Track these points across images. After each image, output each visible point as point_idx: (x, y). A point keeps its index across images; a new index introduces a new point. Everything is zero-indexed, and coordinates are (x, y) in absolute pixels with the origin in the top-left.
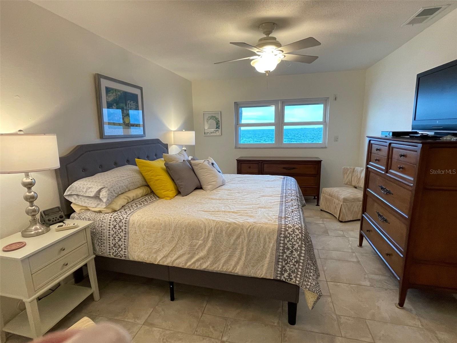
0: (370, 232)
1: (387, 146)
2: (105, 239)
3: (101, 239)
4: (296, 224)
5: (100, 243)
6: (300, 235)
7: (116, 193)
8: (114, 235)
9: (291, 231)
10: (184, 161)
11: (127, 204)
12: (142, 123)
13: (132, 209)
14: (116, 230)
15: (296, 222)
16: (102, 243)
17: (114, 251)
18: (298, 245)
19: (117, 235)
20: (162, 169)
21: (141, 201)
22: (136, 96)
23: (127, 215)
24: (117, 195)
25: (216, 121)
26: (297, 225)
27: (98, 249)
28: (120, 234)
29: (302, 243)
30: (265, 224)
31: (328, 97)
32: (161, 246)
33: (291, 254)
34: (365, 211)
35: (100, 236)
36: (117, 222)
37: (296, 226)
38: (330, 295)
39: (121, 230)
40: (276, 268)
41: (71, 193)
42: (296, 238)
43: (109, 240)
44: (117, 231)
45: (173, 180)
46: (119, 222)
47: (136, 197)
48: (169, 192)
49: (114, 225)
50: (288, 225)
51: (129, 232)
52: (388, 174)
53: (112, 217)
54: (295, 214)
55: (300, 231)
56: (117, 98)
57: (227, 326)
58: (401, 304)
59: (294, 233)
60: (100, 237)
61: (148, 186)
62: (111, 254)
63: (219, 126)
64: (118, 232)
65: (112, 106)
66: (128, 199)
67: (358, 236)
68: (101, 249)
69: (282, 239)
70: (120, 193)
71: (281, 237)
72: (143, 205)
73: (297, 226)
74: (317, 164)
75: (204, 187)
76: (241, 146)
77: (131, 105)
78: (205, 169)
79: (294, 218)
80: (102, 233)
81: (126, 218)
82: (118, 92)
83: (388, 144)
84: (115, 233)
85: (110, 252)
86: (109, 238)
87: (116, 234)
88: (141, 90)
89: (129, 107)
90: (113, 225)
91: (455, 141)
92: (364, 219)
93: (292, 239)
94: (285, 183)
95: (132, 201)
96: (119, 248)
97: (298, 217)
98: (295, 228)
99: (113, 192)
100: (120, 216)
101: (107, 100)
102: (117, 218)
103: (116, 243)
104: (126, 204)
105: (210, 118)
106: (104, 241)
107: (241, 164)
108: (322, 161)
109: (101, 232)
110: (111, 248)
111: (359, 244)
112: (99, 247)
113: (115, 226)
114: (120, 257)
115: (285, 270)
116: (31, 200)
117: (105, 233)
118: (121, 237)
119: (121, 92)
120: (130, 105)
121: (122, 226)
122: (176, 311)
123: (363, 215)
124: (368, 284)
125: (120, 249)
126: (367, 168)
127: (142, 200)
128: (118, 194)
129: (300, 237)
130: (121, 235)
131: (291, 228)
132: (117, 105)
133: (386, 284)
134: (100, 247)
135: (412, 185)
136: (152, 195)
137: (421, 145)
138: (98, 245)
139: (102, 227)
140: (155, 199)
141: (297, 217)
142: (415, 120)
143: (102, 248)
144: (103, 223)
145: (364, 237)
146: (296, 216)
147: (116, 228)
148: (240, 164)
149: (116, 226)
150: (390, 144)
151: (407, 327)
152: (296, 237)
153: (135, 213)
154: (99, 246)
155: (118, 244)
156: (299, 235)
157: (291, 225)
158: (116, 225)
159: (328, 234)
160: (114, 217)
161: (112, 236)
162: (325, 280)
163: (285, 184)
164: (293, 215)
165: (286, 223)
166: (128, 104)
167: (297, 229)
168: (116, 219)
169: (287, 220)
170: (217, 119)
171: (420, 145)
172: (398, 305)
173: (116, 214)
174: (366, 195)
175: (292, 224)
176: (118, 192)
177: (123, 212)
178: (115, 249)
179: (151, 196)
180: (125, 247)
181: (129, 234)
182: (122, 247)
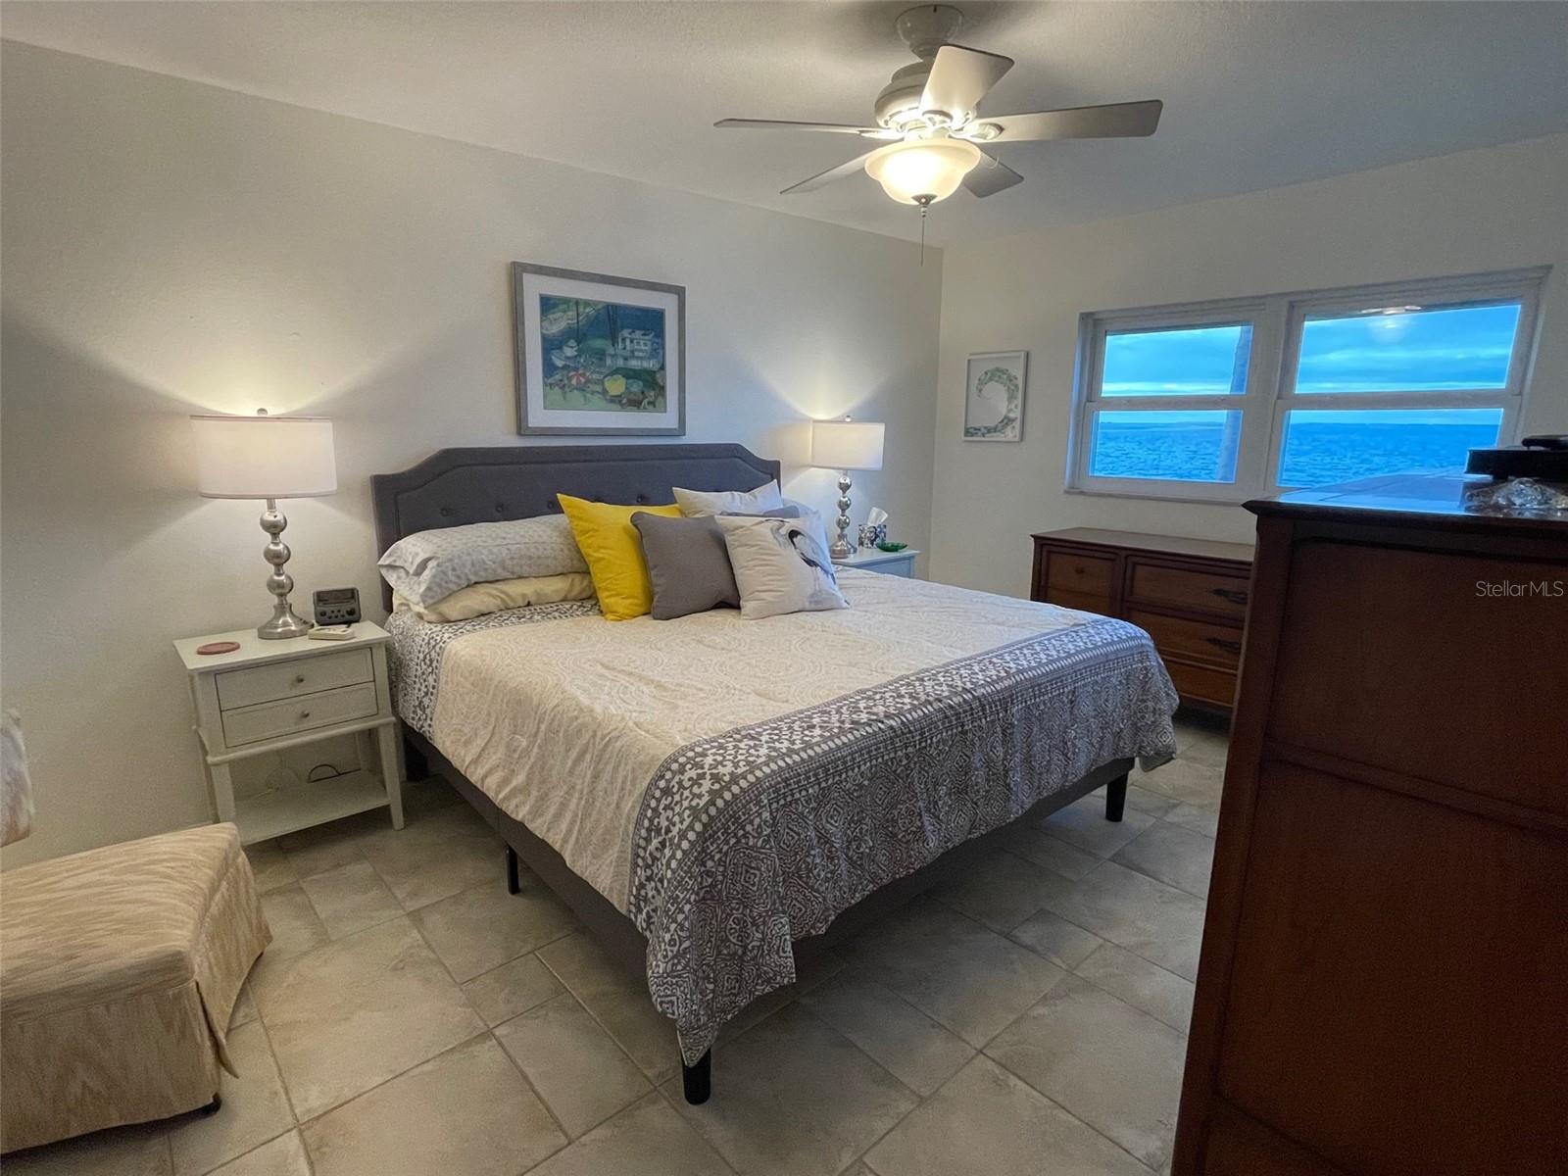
2: (410, 685)
11: (501, 612)
12: (676, 396)
14: (425, 667)
17: (418, 717)
19: (425, 681)
22: (657, 315)
23: (452, 635)
25: (1009, 388)
36: (430, 646)
39: (431, 670)
40: (629, 881)
41: (395, 561)
43: (415, 689)
44: (426, 670)
46: (432, 648)
47: (539, 598)
48: (620, 601)
49: (425, 653)
56: (581, 323)
62: (415, 723)
63: (1017, 406)
64: (427, 672)
65: (562, 348)
66: (507, 598)
69: (658, 794)
70: (477, 581)
71: (658, 787)
75: (743, 603)
76: (1097, 488)
77: (635, 341)
78: (753, 546)
81: (444, 643)
82: (585, 308)
87: (424, 677)
88: (679, 295)
89: (625, 348)
90: (423, 652)
96: (423, 714)
99: (450, 573)
100: (440, 634)
101: (545, 332)
102: (433, 638)
103: (421, 700)
104: (499, 610)
105: (989, 374)
106: (409, 689)
107: (1050, 552)
110: (415, 708)
113: (425, 657)
116: (278, 560)
117: (412, 669)
119: (600, 307)
120: (631, 342)
121: (434, 660)
125: (425, 717)
128: (468, 582)
132: (578, 345)
147: (426, 661)
148: (1044, 554)
155: (423, 702)
160: (430, 635)
161: (419, 680)
166: (624, 340)
168: (431, 640)
170: (1011, 380)
177: (457, 627)
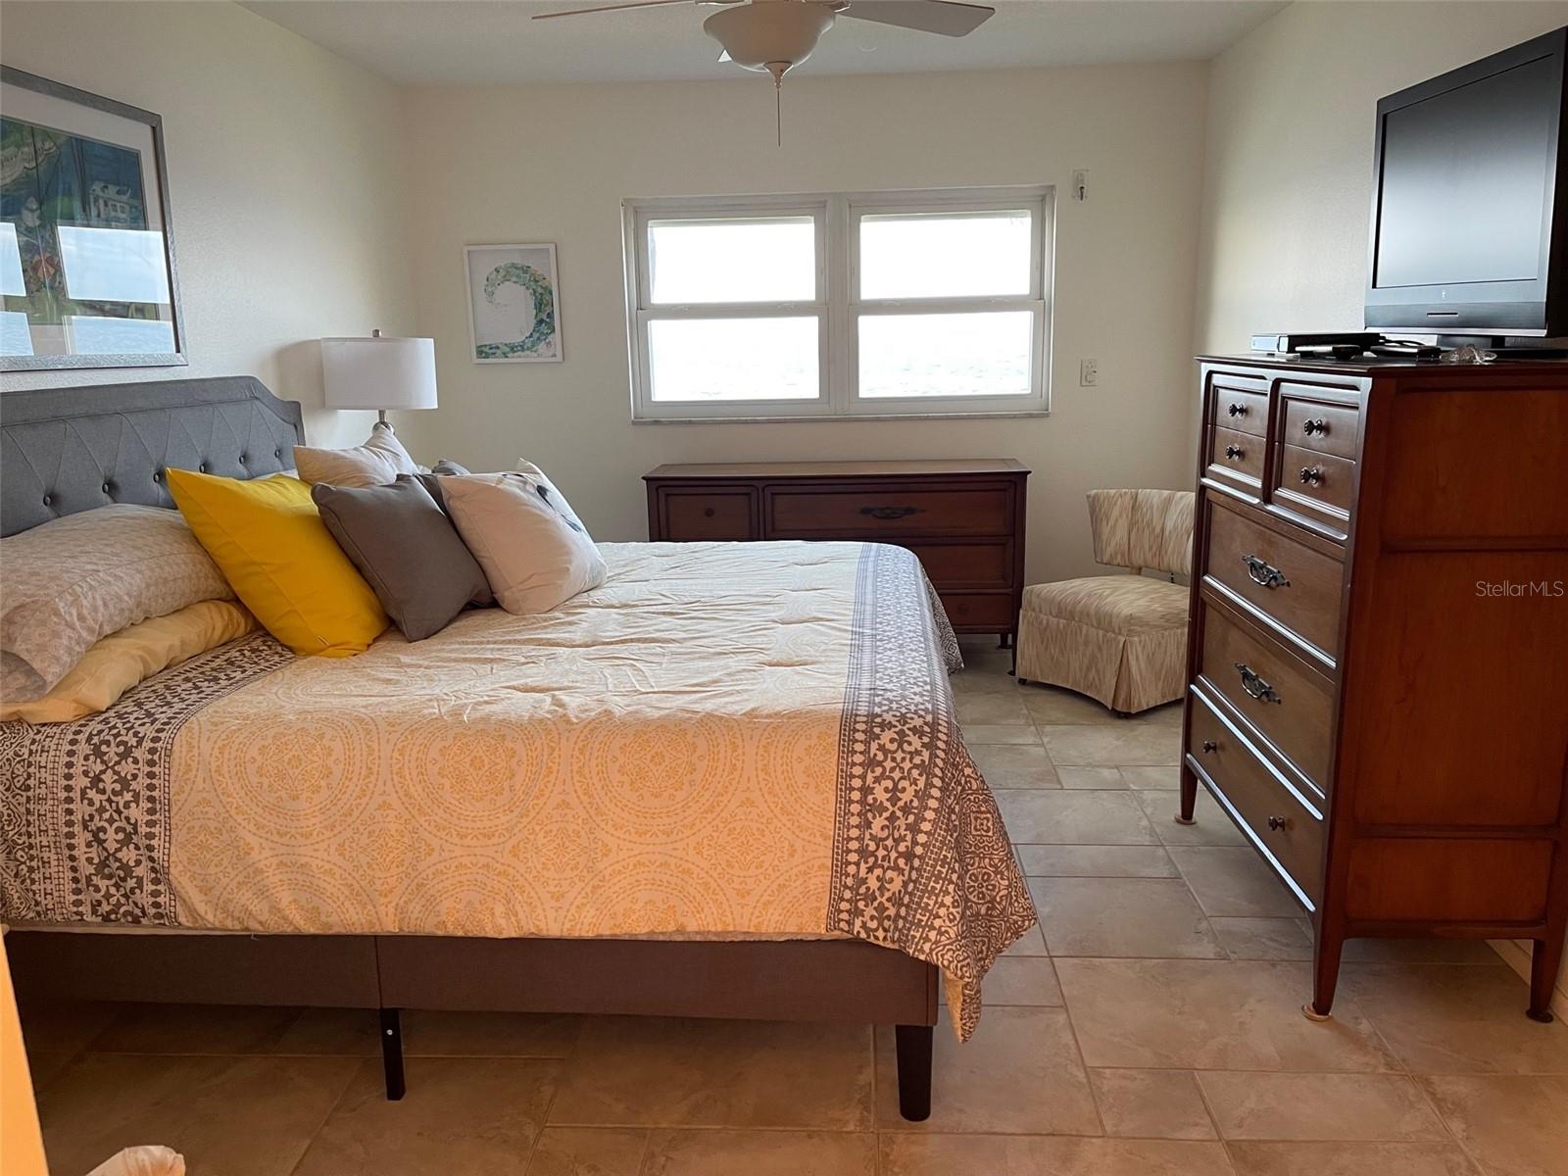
0: (1219, 751)
1: (1266, 395)
2: (52, 845)
3: (31, 847)
4: (916, 712)
5: (24, 863)
6: (926, 755)
7: (91, 630)
8: (97, 818)
9: (892, 741)
10: (400, 477)
11: (144, 684)
12: (168, 301)
13: (176, 699)
14: (105, 797)
15: (916, 705)
16: (34, 864)
17: (102, 893)
18: (916, 790)
19: (111, 821)
20: (303, 518)
21: (207, 668)
22: (131, 159)
23: (158, 725)
24: (94, 640)
25: (535, 291)
26: (916, 717)
27: (16, 896)
28: (125, 812)
29: (929, 785)
30: (790, 718)
31: (1051, 184)
32: (332, 850)
33: (888, 827)
34: (1200, 672)
35: (24, 830)
36: (105, 758)
37: (912, 719)
38: (1061, 1002)
39: (128, 796)
40: (835, 888)
42: (907, 765)
43: (71, 847)
44: (109, 801)
45: (358, 568)
46: (117, 759)
47: (183, 651)
49: (92, 775)
50: (880, 716)
51: (172, 802)
52: (1270, 508)
53: (82, 737)
54: (915, 678)
55: (926, 740)
56: (41, 169)
57: (653, 1155)
58: (1322, 1005)
59: (900, 746)
60: (24, 838)
61: (235, 600)
62: (85, 909)
63: (550, 315)
64: (114, 805)
65: (19, 213)
66: (146, 656)
67: (1176, 782)
68: (31, 894)
69: (858, 771)
70: (108, 630)
71: (854, 764)
72: (223, 683)
73: (918, 722)
74: (1010, 487)
75: (506, 596)
77: (110, 203)
79: (907, 693)
80: (31, 819)
81: (155, 740)
82: (43, 141)
83: (1271, 383)
84: (101, 810)
85: (78, 903)
86: (70, 835)
87: (106, 816)
88: (153, 128)
89: (99, 216)
90: (86, 773)
91: (1486, 364)
92: (1195, 700)
93: (892, 770)
94: (870, 569)
95: (165, 668)
96: (124, 880)
97: (927, 691)
98: (908, 729)
100: (123, 732)
102: (108, 743)
103: (107, 858)
104: (140, 682)
105: (502, 273)
106: (46, 855)
108: (1030, 472)
109: (28, 811)
110: (82, 885)
111: (1179, 812)
112: (23, 882)
113: (97, 780)
114: (130, 919)
115: (866, 893)
117: (49, 815)
118: (129, 829)
119: (61, 140)
120: (106, 205)
121: (135, 777)
122: (419, 1134)
123: (1192, 687)
124: (1208, 949)
125: (131, 883)
126: (1203, 490)
127: (214, 665)
128: (99, 634)
129: (923, 761)
130: (127, 819)
131: (891, 726)
132: (41, 204)
133: (1274, 945)
134: (28, 881)
135: (1345, 537)
136: (257, 643)
137: (1370, 380)
138: (16, 875)
139: (28, 788)
140: (276, 658)
141: (920, 689)
142: (1374, 286)
143: (34, 887)
144: (32, 770)
145: (1199, 781)
146: (915, 684)
147: (101, 786)
149: (103, 777)
150: (1277, 383)
151: (1336, 1078)
152: (908, 760)
153: (198, 715)
154: (19, 880)
155: (120, 860)
156: (920, 755)
157: (894, 716)
158: (103, 772)
159: (1060, 782)
160: (89, 740)
161: (86, 827)
162: (1046, 954)
163: (870, 575)
164: (903, 683)
165: (876, 708)
166: (97, 200)
167: (914, 730)
168: (104, 748)
169: (880, 698)
170: (536, 281)
171: (1366, 383)
172: (1312, 1008)
173: (101, 727)
174: (1201, 604)
175: (898, 714)
176: (101, 626)
177: (135, 715)
178: (103, 884)
179: (254, 645)
180: (153, 870)
181: (174, 810)
182: (139, 871)
